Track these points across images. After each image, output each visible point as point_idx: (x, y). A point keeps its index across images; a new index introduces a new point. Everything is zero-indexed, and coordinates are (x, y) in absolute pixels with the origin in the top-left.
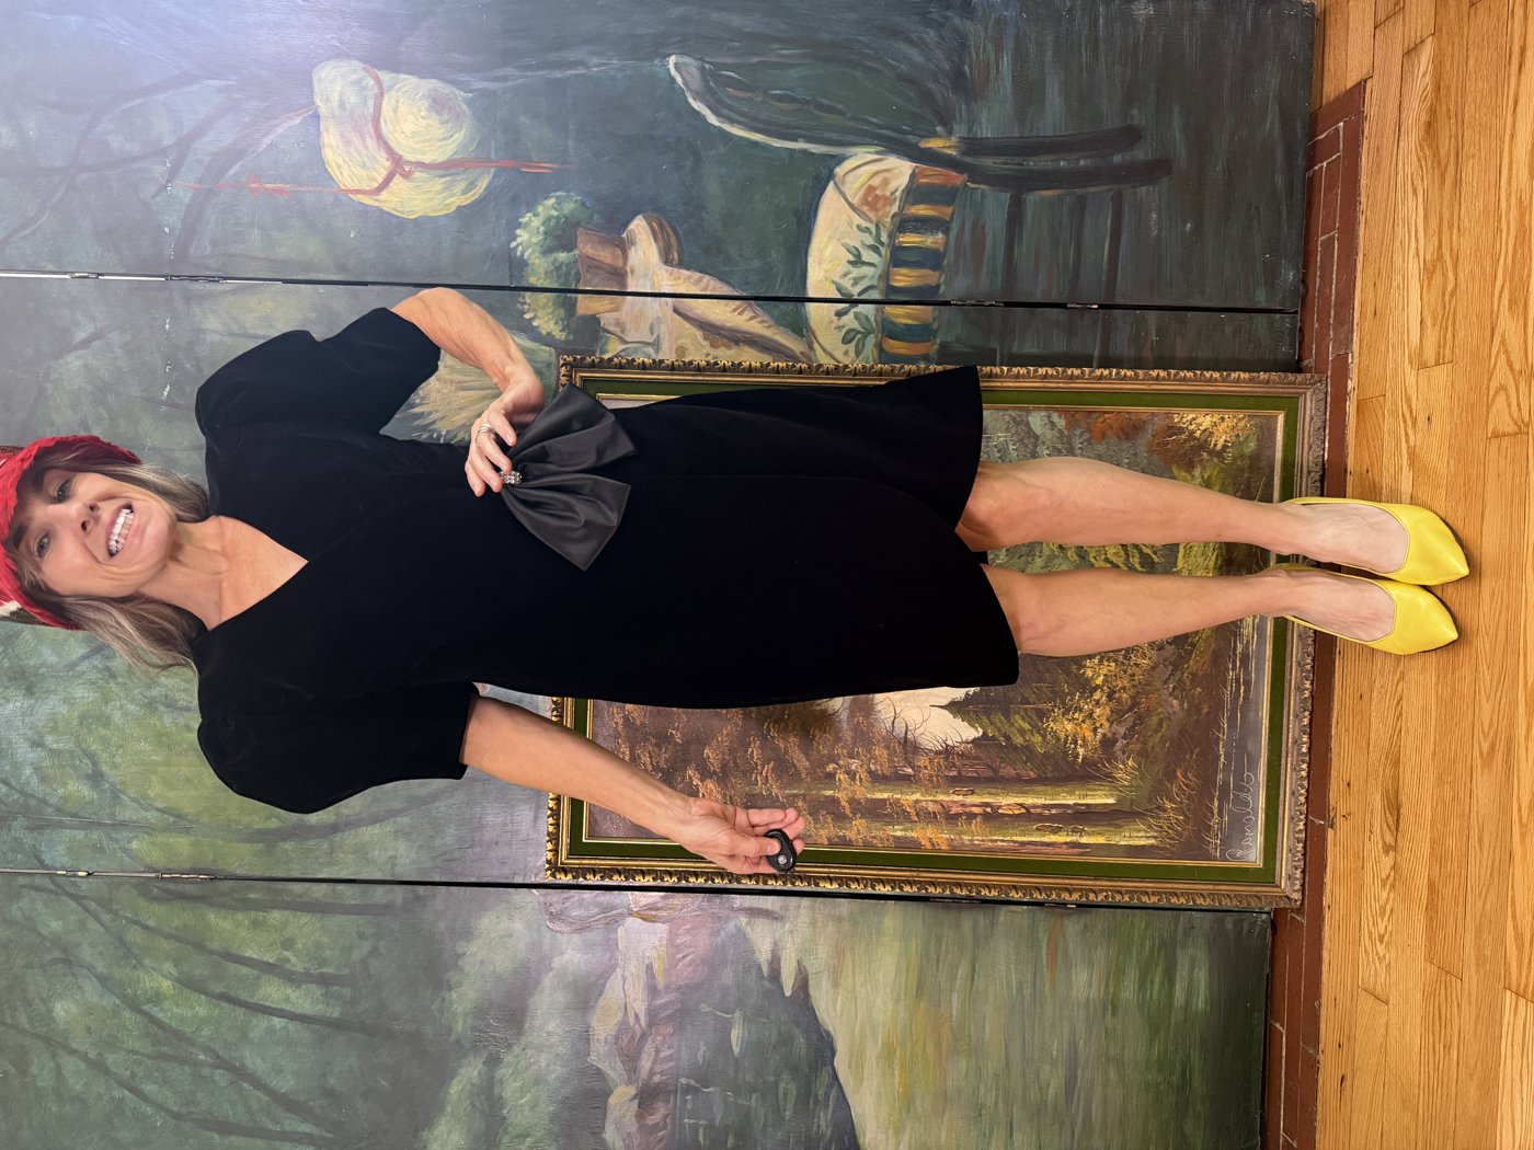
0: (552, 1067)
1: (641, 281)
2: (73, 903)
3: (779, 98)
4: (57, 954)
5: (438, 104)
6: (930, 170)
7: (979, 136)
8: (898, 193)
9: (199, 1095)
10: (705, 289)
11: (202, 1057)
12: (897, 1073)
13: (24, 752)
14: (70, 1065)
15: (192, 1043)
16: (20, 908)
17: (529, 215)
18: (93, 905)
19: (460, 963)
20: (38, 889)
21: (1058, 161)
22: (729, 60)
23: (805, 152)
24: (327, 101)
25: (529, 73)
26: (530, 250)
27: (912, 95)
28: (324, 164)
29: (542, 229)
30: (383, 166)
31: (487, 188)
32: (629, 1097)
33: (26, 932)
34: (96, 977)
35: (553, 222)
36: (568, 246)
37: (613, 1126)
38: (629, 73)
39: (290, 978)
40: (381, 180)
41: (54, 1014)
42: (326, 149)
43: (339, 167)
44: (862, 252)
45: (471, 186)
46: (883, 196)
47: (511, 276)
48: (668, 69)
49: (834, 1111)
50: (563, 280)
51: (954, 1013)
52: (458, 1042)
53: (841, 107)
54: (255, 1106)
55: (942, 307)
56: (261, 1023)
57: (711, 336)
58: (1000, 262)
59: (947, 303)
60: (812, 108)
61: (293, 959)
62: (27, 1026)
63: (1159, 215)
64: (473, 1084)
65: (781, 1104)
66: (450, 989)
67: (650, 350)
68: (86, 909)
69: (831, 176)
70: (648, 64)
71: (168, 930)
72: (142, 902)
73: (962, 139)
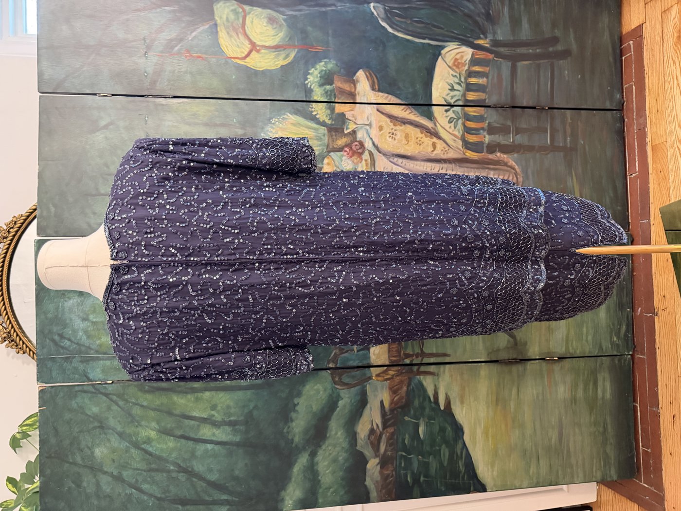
0: (340, 454)
1: (362, 98)
2: (104, 398)
3: (417, 22)
4: (96, 424)
5: (271, 20)
6: (479, 52)
7: (497, 39)
8: (467, 62)
9: (171, 487)
10: (389, 101)
11: (172, 468)
12: (490, 439)
13: (79, 324)
14: (104, 479)
15: (166, 461)
16: (77, 403)
17: (313, 69)
18: (115, 398)
19: (297, 408)
20: (85, 392)
21: (529, 50)
22: (396, 6)
23: (429, 44)
24: (221, 18)
25: (311, 9)
26: (314, 85)
27: (470, 22)
28: (219, 45)
29: (319, 75)
30: (247, 47)
31: (295, 57)
32: (376, 464)
33: (79, 414)
34: (117, 433)
35: (323, 72)
36: (331, 83)
37: (369, 479)
38: (354, 9)
39: (215, 424)
40: (246, 53)
41: (95, 455)
42: (221, 39)
43: (227, 47)
44: (454, 85)
45: (287, 56)
46: (461, 63)
47: (306, 96)
48: (370, 9)
49: (465, 460)
50: (329, 98)
51: (512, 410)
52: (296, 446)
53: (442, 26)
54: (199, 490)
55: (488, 108)
56: (201, 448)
57: (393, 121)
58: (509, 90)
59: (489, 107)
60: (430, 26)
61: (216, 415)
62: (81, 462)
63: (568, 72)
64: (304, 466)
65: (442, 458)
66: (292, 421)
67: (368, 127)
68: (111, 400)
69: (440, 54)
70: (362, 6)
71: (154, 407)
72: (140, 394)
73: (491, 40)
